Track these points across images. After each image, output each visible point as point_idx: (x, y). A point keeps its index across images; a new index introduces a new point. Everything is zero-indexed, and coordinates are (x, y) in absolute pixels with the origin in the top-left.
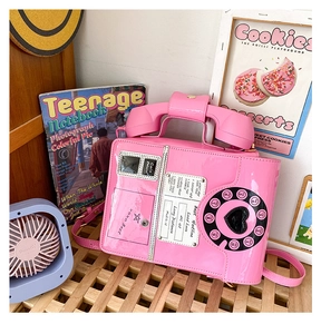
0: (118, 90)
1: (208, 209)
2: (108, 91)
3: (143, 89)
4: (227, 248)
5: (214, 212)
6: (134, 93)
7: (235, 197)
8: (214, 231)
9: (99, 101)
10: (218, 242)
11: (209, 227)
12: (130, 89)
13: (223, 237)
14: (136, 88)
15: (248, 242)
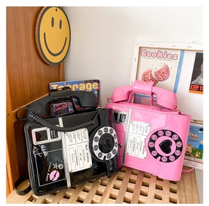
0: (86, 82)
1: (151, 140)
2: (82, 82)
3: (98, 82)
4: (161, 160)
5: (154, 142)
6: (94, 84)
7: (164, 135)
8: (154, 152)
9: (77, 87)
10: (156, 157)
11: (152, 149)
12: (92, 82)
13: (158, 155)
14: (95, 81)
15: (172, 158)
